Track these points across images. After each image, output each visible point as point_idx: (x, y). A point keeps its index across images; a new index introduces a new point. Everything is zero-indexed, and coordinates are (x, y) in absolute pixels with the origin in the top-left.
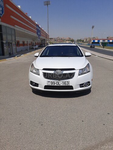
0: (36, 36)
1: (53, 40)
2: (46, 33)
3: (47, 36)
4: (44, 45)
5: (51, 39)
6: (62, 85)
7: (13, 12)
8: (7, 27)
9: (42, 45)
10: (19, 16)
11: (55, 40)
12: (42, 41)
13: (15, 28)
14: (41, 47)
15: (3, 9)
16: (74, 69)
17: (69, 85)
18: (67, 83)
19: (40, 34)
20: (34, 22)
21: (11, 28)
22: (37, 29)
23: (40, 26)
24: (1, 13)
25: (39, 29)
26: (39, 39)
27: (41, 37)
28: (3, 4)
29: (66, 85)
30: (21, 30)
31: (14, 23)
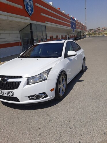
0: (70, 29)
1: (93, 31)
2: (83, 25)
3: (84, 28)
4: (79, 37)
5: (90, 30)
6: (6, 95)
7: (43, 9)
8: (37, 24)
9: (78, 37)
10: (50, 12)
11: (94, 31)
12: (78, 33)
13: (46, 25)
14: (77, 39)
15: (32, 8)
16: (21, 77)
17: (13, 96)
18: (11, 94)
19: (75, 26)
20: (68, 15)
21: (42, 25)
22: (72, 23)
23: (75, 19)
24: (31, 12)
25: (74, 22)
26: (74, 32)
27: (77, 30)
28: (32, 4)
29: (11, 96)
30: (52, 26)
31: (45, 20)
